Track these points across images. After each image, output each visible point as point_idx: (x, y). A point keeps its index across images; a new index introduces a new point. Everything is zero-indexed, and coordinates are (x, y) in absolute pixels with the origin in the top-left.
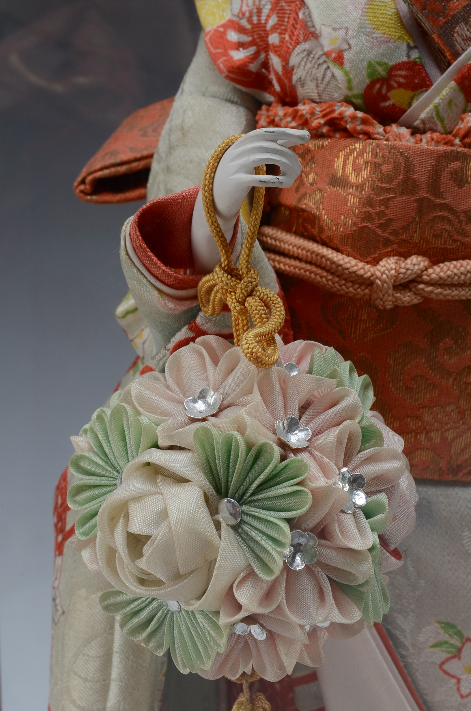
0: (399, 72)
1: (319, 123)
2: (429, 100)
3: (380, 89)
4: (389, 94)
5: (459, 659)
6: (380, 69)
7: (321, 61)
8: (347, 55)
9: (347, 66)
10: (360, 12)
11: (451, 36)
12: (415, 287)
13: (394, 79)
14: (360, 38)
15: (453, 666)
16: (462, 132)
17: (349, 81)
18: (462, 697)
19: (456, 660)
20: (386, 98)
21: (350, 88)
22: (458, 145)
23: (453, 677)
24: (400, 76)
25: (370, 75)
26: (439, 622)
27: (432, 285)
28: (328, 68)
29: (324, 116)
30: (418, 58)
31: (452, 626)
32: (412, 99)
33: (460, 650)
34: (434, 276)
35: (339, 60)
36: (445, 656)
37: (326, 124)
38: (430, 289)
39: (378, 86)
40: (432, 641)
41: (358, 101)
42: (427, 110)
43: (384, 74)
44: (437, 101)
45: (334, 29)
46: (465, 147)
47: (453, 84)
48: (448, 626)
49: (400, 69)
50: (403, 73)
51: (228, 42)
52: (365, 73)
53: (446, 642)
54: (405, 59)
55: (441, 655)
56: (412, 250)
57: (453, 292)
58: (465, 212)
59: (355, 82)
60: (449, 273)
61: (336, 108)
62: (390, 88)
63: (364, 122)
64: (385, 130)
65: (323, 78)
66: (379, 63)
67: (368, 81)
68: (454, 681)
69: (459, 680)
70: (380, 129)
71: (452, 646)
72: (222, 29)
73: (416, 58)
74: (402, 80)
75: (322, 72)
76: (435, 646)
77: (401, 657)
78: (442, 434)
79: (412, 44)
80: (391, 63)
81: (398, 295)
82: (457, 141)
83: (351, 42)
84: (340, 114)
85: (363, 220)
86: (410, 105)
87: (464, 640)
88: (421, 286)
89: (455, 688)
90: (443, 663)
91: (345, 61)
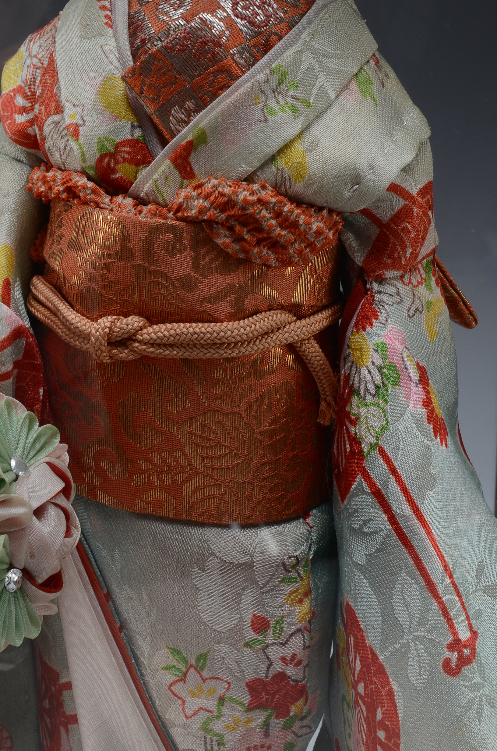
0: (123, 149)
1: (59, 191)
2: (150, 175)
3: (109, 164)
4: (117, 167)
5: (185, 683)
6: (108, 145)
7: (63, 133)
8: (82, 130)
9: (81, 140)
10: (95, 92)
11: (166, 119)
12: (131, 344)
13: (120, 155)
14: (93, 115)
15: (179, 688)
16: (175, 207)
17: (83, 154)
18: (187, 717)
19: (182, 683)
20: (114, 171)
21: (84, 161)
22: (170, 218)
23: (180, 698)
24: (125, 152)
25: (101, 149)
26: (167, 647)
27: (145, 344)
28: (68, 140)
29: (63, 184)
30: (141, 137)
31: (179, 653)
32: (137, 172)
33: (185, 675)
34: (146, 336)
35: (76, 134)
36: (173, 678)
37: (64, 191)
38: (144, 347)
39: (106, 160)
40: (162, 665)
41: (91, 172)
42: (148, 184)
43: (112, 149)
44: (156, 176)
45: (74, 106)
46: (178, 220)
47: (168, 162)
48: (175, 651)
49: (124, 146)
50: (127, 149)
51: (16, 106)
52: (95, 147)
53: (174, 667)
54: (129, 137)
55: (170, 677)
56: (134, 310)
57: (165, 351)
58: (177, 279)
59: (87, 156)
60: (160, 334)
61: (73, 177)
62: (117, 162)
63: (94, 192)
64: (111, 201)
65: (65, 149)
66: (107, 140)
67: (98, 155)
68: (180, 702)
69: (184, 702)
70: (107, 199)
71: (179, 670)
72: (12, 94)
73: (139, 136)
74: (126, 156)
75: (63, 145)
76: (165, 668)
77: (141, 675)
78: (172, 477)
79: (136, 124)
80: (118, 140)
81: (115, 351)
82: (171, 215)
83: (85, 119)
84: (75, 183)
85: (90, 280)
86: (136, 178)
87: (188, 666)
88: (137, 344)
89: (181, 708)
90: (171, 685)
91: (80, 136)
